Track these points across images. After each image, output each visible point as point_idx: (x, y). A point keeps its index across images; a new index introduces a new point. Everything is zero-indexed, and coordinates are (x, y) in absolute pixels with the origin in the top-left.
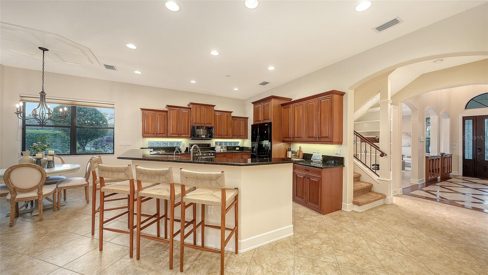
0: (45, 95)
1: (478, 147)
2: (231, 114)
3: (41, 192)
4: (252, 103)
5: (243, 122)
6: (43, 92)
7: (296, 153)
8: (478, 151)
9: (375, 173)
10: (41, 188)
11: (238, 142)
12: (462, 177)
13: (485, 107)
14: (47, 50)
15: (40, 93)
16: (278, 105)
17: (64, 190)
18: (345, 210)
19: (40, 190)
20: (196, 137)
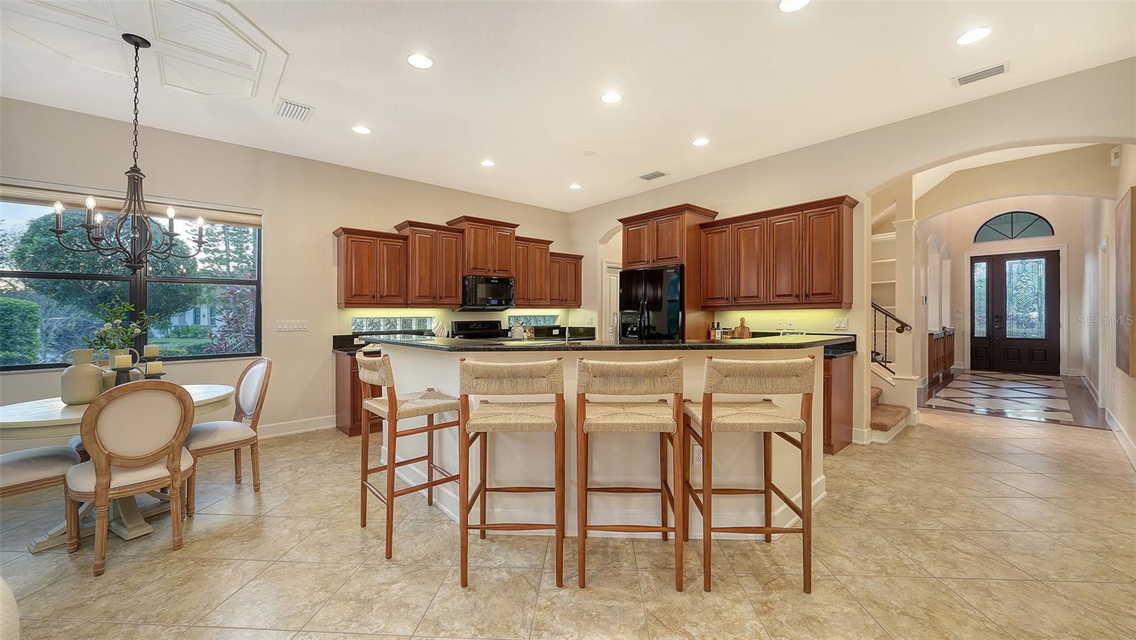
0: (141, 179)
1: (996, 314)
2: (548, 247)
3: (176, 463)
4: (620, 221)
5: (573, 267)
6: (135, 169)
7: (733, 332)
8: (996, 320)
9: (885, 367)
10: (179, 451)
11: (555, 318)
12: (969, 372)
13: (1003, 239)
14: (147, 44)
15: (128, 172)
16: (695, 226)
17: (235, 450)
18: (859, 442)
19: (176, 458)
20: (476, 305)
